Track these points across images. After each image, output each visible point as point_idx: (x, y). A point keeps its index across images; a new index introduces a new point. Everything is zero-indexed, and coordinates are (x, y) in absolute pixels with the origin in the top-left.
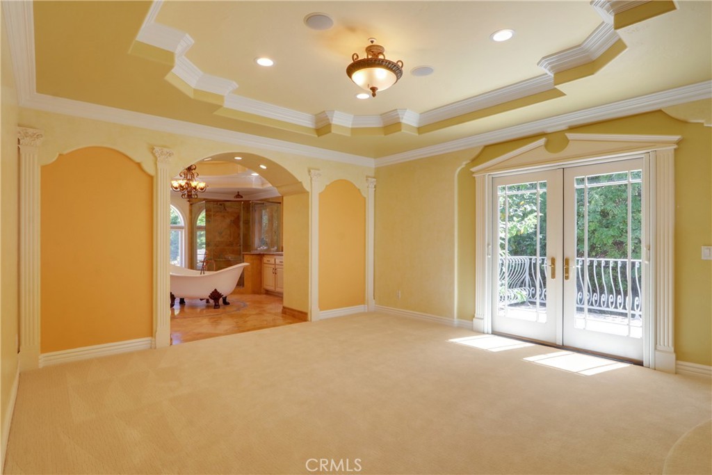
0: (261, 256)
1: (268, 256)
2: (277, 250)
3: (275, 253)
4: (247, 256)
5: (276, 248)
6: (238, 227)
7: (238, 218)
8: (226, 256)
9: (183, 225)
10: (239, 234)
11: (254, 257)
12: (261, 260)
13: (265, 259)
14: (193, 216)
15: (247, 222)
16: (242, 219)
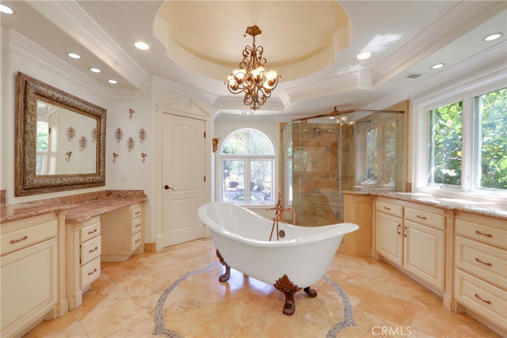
0: (371, 198)
1: (382, 199)
2: (397, 189)
3: (391, 194)
4: (350, 197)
5: (391, 184)
6: (335, 155)
7: (335, 145)
8: (322, 191)
9: (274, 154)
10: (337, 165)
11: (360, 199)
12: (371, 206)
13: (380, 205)
14: (284, 143)
15: (346, 150)
16: (340, 146)
